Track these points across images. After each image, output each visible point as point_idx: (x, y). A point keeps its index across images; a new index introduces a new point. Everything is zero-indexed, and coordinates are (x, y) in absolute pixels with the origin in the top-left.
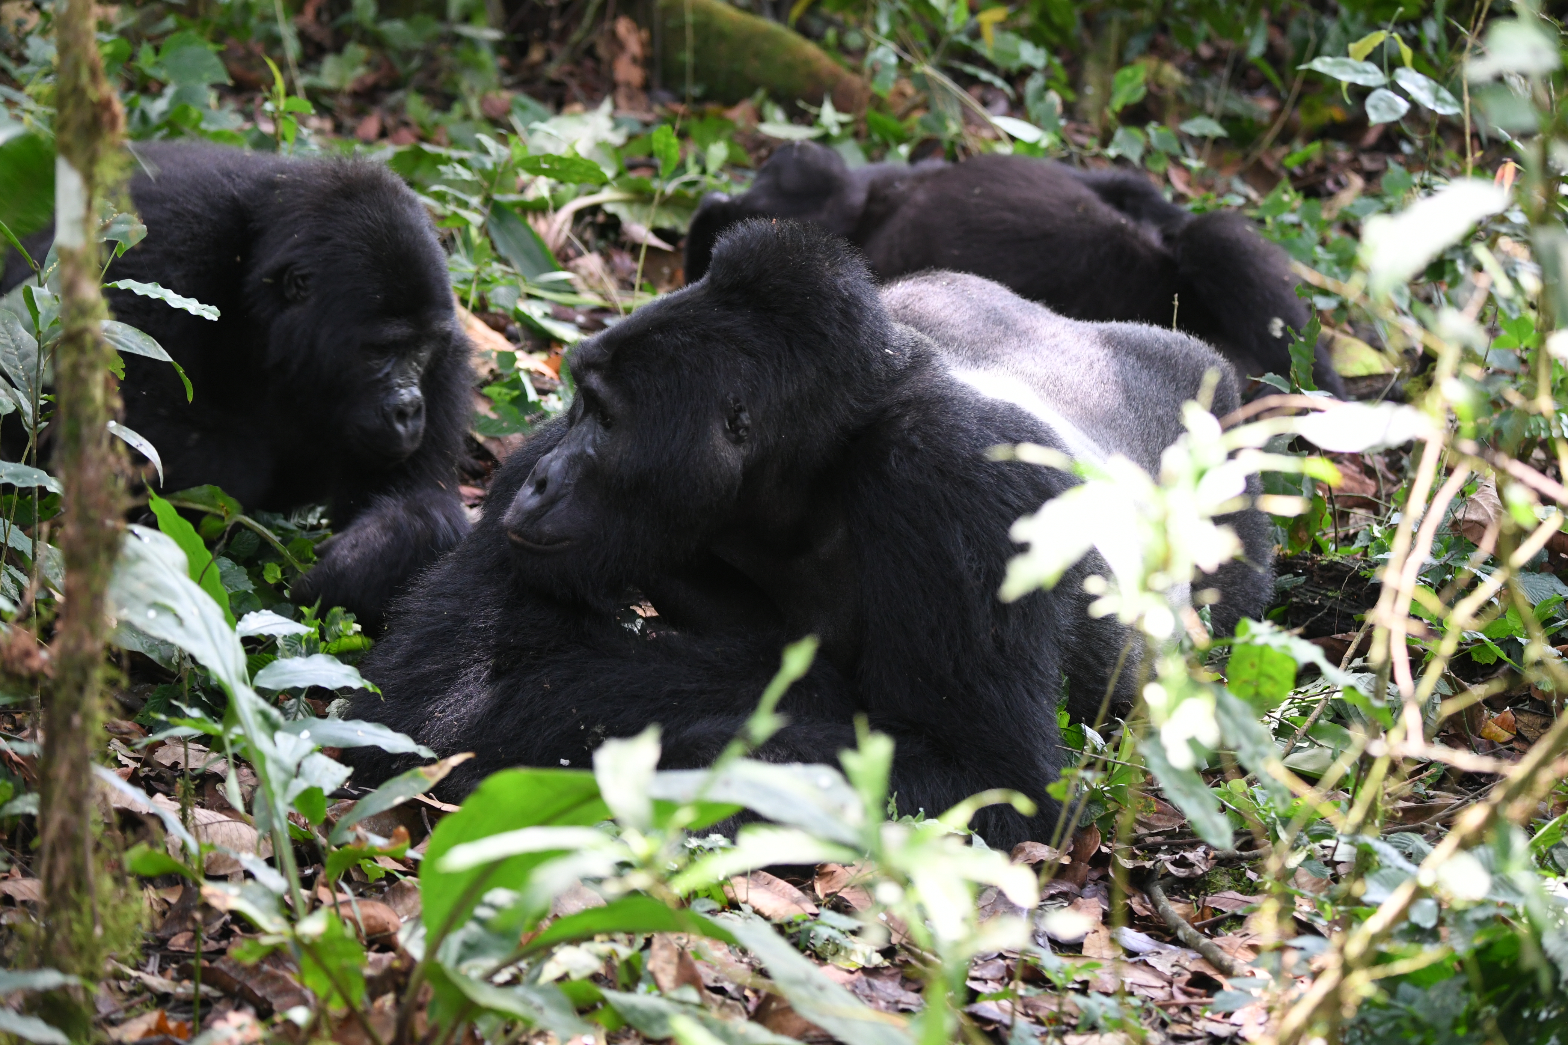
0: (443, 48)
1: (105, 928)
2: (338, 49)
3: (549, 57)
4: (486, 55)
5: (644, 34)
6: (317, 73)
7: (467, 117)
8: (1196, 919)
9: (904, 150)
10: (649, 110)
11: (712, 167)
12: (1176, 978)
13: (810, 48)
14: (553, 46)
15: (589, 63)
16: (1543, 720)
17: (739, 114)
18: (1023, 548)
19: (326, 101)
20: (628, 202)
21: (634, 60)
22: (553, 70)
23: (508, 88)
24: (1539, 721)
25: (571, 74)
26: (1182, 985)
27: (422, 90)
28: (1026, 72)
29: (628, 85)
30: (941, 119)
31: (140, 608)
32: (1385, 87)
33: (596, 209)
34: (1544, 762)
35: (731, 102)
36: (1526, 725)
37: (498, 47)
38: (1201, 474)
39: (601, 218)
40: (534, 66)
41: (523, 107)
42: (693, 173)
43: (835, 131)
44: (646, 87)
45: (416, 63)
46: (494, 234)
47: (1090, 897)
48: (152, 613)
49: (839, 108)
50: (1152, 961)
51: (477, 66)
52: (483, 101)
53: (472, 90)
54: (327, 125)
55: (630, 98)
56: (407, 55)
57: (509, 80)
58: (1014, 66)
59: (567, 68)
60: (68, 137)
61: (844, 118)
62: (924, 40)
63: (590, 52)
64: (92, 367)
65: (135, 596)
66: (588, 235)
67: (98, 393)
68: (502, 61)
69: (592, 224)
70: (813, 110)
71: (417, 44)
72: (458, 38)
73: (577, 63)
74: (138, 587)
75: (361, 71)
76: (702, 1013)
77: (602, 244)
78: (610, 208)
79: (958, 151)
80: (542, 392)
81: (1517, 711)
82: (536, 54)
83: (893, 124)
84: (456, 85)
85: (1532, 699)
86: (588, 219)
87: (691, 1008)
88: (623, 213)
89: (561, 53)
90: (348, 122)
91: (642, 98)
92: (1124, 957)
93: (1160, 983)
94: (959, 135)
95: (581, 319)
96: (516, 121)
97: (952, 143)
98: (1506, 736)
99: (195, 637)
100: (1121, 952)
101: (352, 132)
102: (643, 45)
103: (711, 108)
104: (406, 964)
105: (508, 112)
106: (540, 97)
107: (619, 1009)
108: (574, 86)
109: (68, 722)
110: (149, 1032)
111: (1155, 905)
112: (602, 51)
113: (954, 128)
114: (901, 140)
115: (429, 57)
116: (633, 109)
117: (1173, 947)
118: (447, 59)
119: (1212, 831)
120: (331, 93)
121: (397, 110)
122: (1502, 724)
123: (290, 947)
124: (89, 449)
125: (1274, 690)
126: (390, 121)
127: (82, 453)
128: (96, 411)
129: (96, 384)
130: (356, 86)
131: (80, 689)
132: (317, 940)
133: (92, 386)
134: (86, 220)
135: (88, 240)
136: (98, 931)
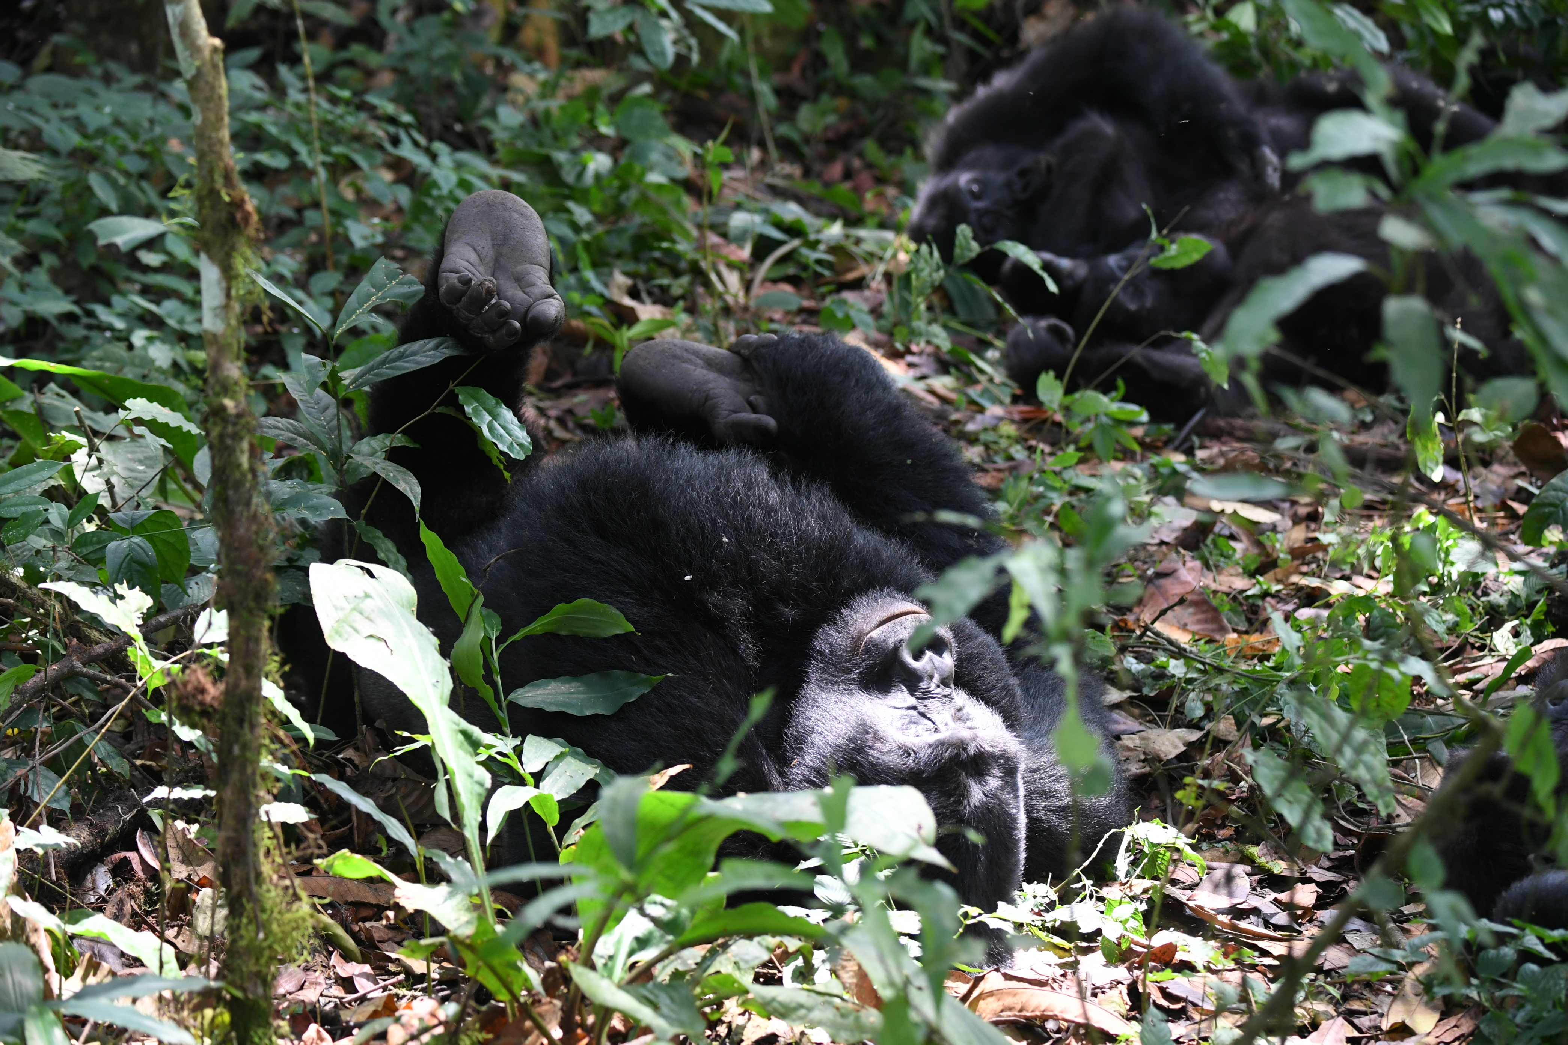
0: (908, 98)
1: (268, 933)
2: (814, 100)
6: (793, 122)
19: (800, 149)
27: (882, 138)
31: (358, 640)
45: (880, 112)
54: (797, 170)
56: (874, 106)
60: (206, 234)
64: (237, 437)
67: (244, 460)
71: (885, 95)
72: (919, 90)
75: (832, 119)
90: (817, 167)
101: (819, 175)
109: (230, 751)
115: (894, 107)
118: (909, 109)
120: (804, 140)
121: (861, 155)
123: (448, 947)
124: (239, 509)
125: (1395, 702)
126: (857, 163)
127: (231, 513)
128: (244, 475)
129: (242, 452)
130: (830, 134)
131: (241, 721)
132: (468, 941)
133: (238, 453)
134: (226, 307)
135: (229, 325)
136: (261, 935)
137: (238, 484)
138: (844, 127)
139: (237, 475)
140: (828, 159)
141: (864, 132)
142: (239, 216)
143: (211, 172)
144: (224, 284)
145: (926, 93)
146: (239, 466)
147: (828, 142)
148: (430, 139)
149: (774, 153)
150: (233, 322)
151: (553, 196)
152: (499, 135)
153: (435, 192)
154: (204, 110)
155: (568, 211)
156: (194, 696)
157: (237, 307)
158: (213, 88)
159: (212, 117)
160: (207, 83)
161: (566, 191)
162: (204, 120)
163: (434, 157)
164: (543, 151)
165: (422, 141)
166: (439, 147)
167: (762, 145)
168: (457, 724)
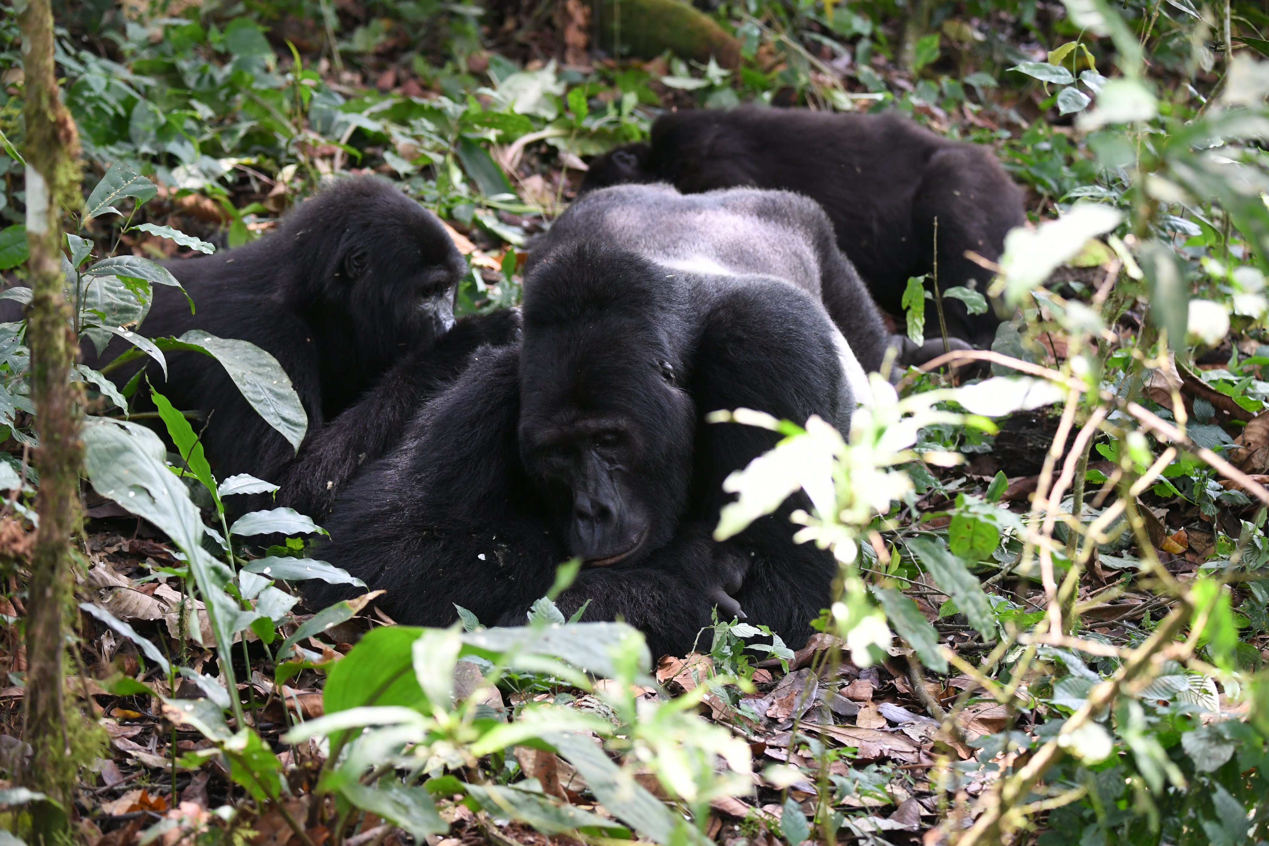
0: (443, 20)
1: (73, 749)
2: (366, 23)
3: (519, 26)
4: (472, 27)
5: (587, 10)
6: (350, 40)
7: (457, 71)
8: (942, 696)
9: (767, 96)
10: (589, 64)
11: (626, 109)
12: (924, 745)
13: (706, 19)
14: (522, 18)
15: (548, 31)
16: (1208, 537)
17: (654, 68)
18: (734, 497)
19: (358, 60)
20: (565, 137)
21: (580, 28)
22: (521, 36)
23: (488, 49)
24: (1206, 537)
25: (535, 39)
26: (927, 751)
27: (424, 53)
28: (856, 38)
29: (575, 46)
30: (794, 72)
31: (124, 489)
32: (1072, 85)
33: (540, 142)
34: (1156, 649)
35: (648, 58)
36: (1196, 541)
37: (481, 20)
38: (880, 433)
39: (543, 149)
40: (508, 33)
41: (498, 64)
42: (612, 114)
43: (718, 82)
44: (588, 48)
45: (422, 32)
46: (465, 162)
47: (865, 678)
48: (132, 494)
49: (722, 64)
50: (906, 731)
51: (465, 35)
52: (469, 59)
53: (461, 52)
54: (357, 78)
55: (576, 56)
56: (416, 26)
57: (490, 43)
58: (848, 33)
59: (532, 34)
60: (33, 149)
61: (724, 72)
62: (783, 15)
63: (549, 22)
64: (55, 324)
65: (120, 480)
66: (534, 161)
67: (61, 344)
68: (485, 30)
69: (538, 154)
70: (702, 67)
71: (424, 18)
72: (453, 15)
73: (540, 30)
74: (123, 472)
75: (382, 38)
76: (542, 800)
77: (545, 167)
78: (551, 142)
79: (807, 96)
80: (489, 282)
81: (1189, 530)
82: (510, 24)
83: (759, 77)
84: (450, 48)
85: (1201, 521)
86: (534, 150)
87: (533, 796)
88: (561, 145)
89: (528, 23)
90: (372, 75)
91: (584, 56)
92: (887, 728)
93: (911, 749)
94: (808, 84)
95: (526, 224)
96: (492, 74)
97: (803, 91)
98: (1181, 549)
99: (163, 512)
100: (885, 722)
101: (375, 82)
102: (587, 17)
103: (635, 62)
104: (317, 764)
105: (487, 67)
106: (510, 55)
107: (477, 799)
108: (535, 48)
109: (43, 593)
110: (133, 808)
111: (913, 684)
112: (557, 21)
113: (803, 79)
114: (765, 89)
115: (433, 28)
116: (578, 64)
117: (924, 718)
118: (444, 30)
119: (933, 660)
120: (360, 54)
121: (408, 66)
122: (1178, 540)
123: (221, 757)
124: (55, 386)
125: (985, 545)
126: (403, 74)
127: (49, 389)
128: (60, 357)
129: (59, 336)
130: (380, 49)
131: (52, 568)
132: (241, 753)
133: (56, 338)
134: (49, 212)
135: (50, 228)
136: (68, 752)
137: (56, 364)
138: (391, 43)
139: (55, 357)
140: (381, 69)
141: (408, 47)
142: (62, 134)
143: (38, 96)
144: (47, 192)
145: (461, 18)
146: (57, 349)
147: (378, 55)
148: (78, 49)
149: (338, 62)
150: (54, 224)
151: (178, 96)
152: (126, 47)
153: (86, 94)
154: (33, 41)
155: (193, 109)
156: (9, 545)
157: (57, 213)
158: (41, 22)
159: (40, 47)
160: (36, 18)
161: (189, 93)
162: (33, 50)
163: (82, 63)
164: (168, 60)
165: (72, 51)
166: (86, 55)
167: (330, 57)
168: (210, 562)
